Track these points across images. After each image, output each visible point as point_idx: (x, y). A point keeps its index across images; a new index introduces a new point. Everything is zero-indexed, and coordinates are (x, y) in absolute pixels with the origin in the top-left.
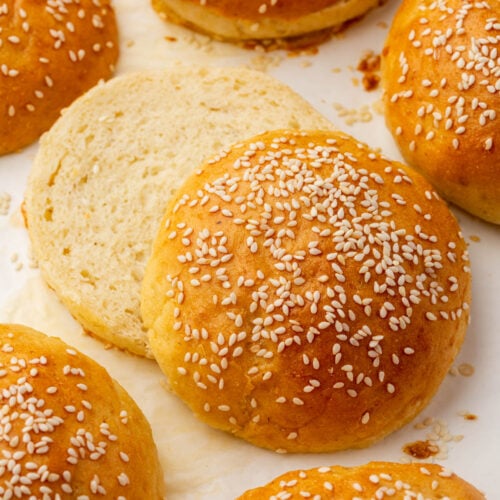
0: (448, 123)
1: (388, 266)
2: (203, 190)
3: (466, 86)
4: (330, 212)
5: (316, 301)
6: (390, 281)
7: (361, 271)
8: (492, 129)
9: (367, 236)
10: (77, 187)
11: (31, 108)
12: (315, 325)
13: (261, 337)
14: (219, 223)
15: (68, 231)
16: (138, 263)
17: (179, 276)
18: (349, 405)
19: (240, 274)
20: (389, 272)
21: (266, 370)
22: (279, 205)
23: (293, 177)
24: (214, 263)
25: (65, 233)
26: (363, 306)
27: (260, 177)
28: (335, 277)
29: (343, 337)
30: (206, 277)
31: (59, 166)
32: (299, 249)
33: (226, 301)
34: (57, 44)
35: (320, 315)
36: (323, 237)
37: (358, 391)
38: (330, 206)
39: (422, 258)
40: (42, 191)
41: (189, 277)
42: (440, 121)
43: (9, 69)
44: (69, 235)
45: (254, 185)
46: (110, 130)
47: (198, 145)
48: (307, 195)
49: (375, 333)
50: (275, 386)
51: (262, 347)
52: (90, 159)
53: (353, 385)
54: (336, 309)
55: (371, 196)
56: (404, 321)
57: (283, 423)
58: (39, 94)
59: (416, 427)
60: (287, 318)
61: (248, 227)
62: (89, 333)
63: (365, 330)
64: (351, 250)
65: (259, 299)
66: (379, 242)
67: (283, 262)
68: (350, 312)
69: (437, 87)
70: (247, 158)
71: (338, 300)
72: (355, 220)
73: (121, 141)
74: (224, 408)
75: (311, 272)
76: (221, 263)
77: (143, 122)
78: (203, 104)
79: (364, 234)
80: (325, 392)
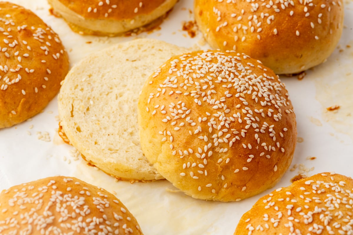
0: (252, 29)
1: (263, 93)
2: (160, 88)
3: (255, 9)
4: (227, 77)
5: (240, 117)
6: (267, 99)
7: (253, 98)
8: (275, 25)
9: (248, 82)
10: (86, 113)
11: (44, 87)
12: (244, 128)
13: (219, 143)
14: (177, 98)
15: (92, 133)
16: (133, 137)
17: (166, 130)
18: (268, 163)
19: (198, 117)
20: (265, 95)
21: (226, 158)
22: (202, 81)
23: (202, 68)
24: (183, 116)
25: (91, 135)
26: (260, 113)
27: (186, 72)
28: (243, 104)
29: (257, 130)
30: (182, 124)
31: (73, 107)
32: (221, 97)
33: (196, 132)
34: (46, 53)
35: (244, 123)
36: (229, 88)
37: (270, 155)
38: (225, 74)
39: (273, 87)
40: (70, 120)
41: (172, 128)
42: (247, 30)
43: (29, 70)
44: (93, 135)
45: (185, 76)
46: (89, 84)
47: (135, 78)
48: (213, 72)
49: (270, 125)
50: (232, 165)
51: (221, 148)
52: (86, 99)
53: (268, 152)
54: (250, 118)
55: (240, 66)
56: (279, 115)
57: (239, 183)
58: (46, 79)
59: (291, 171)
60: (229, 129)
61: (192, 95)
62: (120, 179)
63: (265, 124)
64: (244, 90)
65: (212, 125)
66: (254, 83)
67: (216, 105)
68: (256, 117)
69: (239, 15)
70: (174, 67)
71: (249, 113)
72: (240, 77)
73: (97, 87)
74: (209, 185)
75: (231, 105)
76: (186, 115)
77: (103, 76)
78: (127, 60)
79: (247, 82)
80: (257, 160)
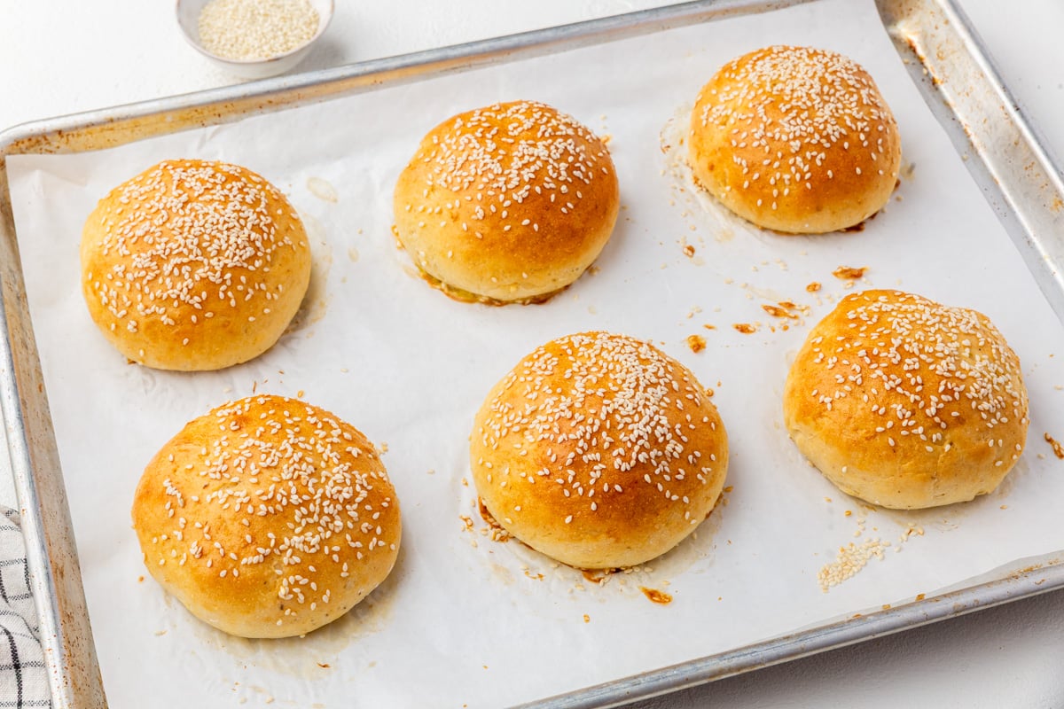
1: (638, 429)
4: (628, 381)
5: (578, 421)
6: (633, 438)
7: (619, 421)
9: (638, 405)
12: (567, 434)
13: (534, 427)
20: (636, 433)
21: (525, 449)
22: (601, 363)
29: (580, 451)
37: (570, 493)
39: (667, 442)
49: (602, 462)
53: (570, 487)
54: (586, 432)
55: (662, 390)
63: (597, 456)
66: (644, 414)
71: (592, 428)
80: (549, 481)
